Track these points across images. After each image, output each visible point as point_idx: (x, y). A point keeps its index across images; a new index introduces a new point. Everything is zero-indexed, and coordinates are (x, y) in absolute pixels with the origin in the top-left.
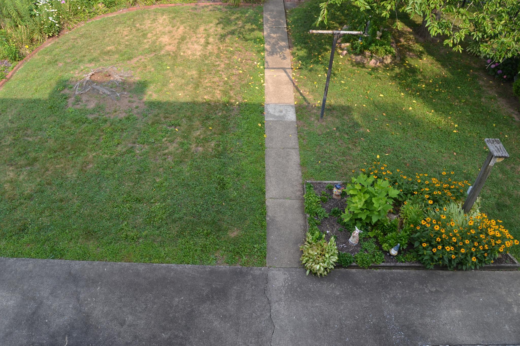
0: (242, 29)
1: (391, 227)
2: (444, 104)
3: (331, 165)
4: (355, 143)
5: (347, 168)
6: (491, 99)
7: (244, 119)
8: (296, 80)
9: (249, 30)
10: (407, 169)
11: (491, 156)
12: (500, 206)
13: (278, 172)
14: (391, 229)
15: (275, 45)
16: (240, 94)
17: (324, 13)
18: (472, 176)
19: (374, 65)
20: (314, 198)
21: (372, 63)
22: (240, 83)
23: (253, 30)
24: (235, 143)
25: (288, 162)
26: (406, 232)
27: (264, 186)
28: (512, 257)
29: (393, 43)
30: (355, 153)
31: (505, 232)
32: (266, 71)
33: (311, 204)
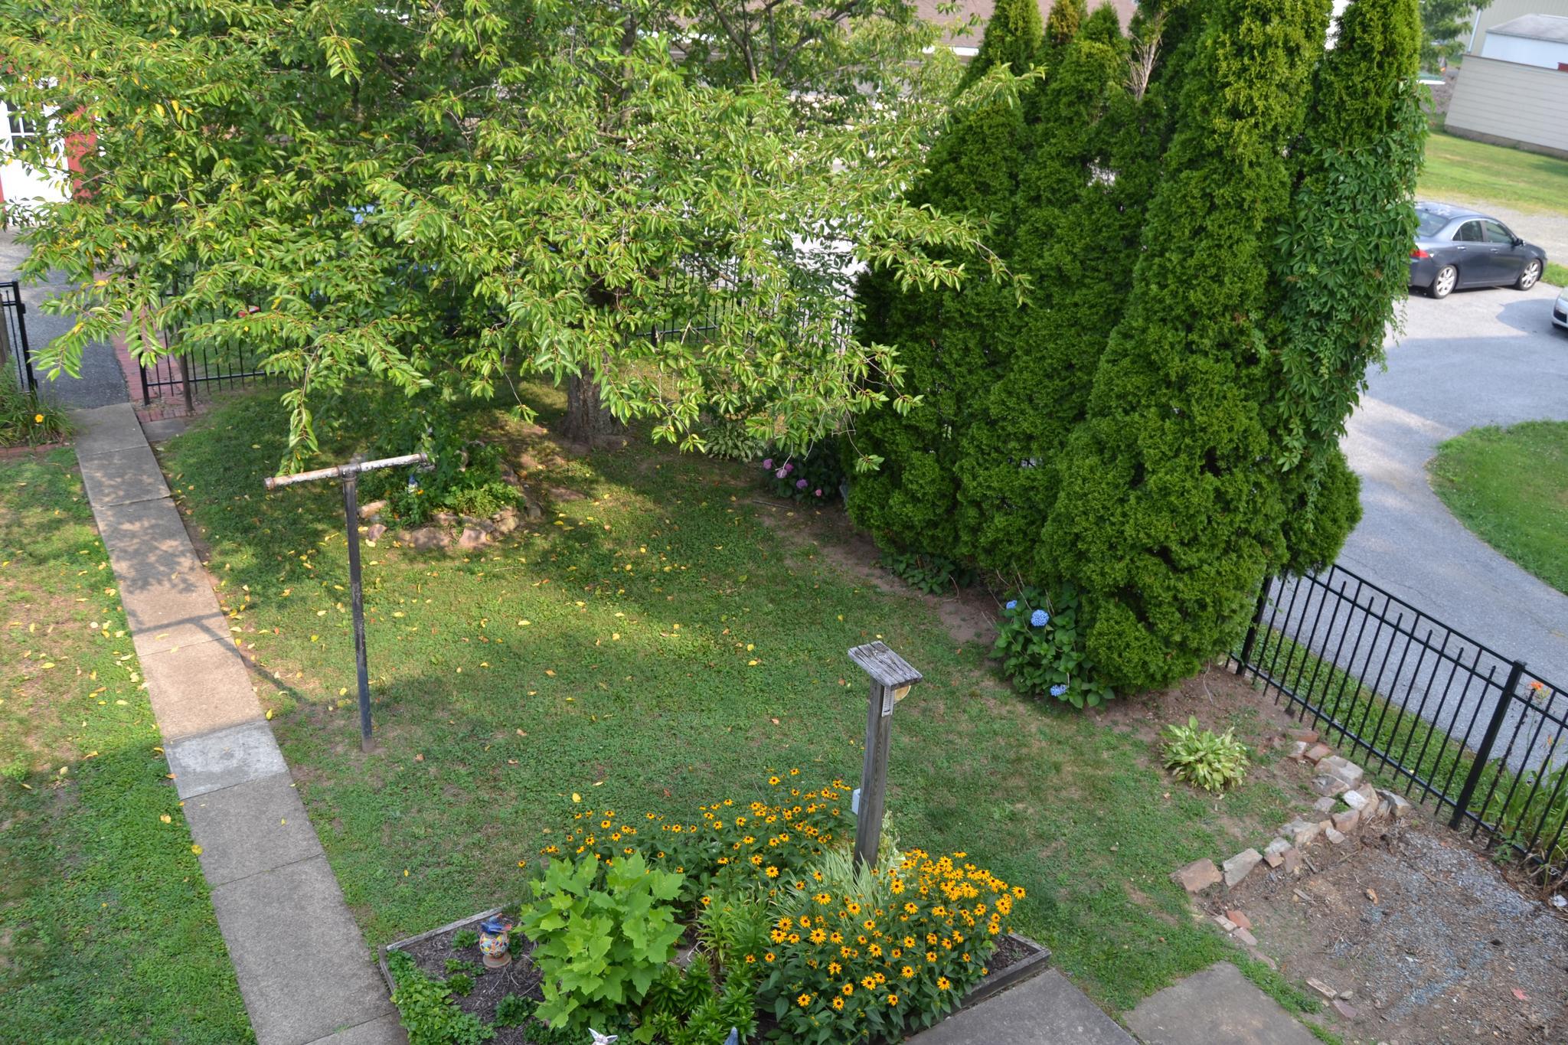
0: (15, 529)
1: (692, 988)
2: (698, 602)
3: (447, 869)
4: (495, 779)
5: (496, 862)
6: (808, 555)
7: (102, 816)
8: (250, 647)
9: (42, 527)
10: (668, 806)
11: (877, 690)
12: (939, 820)
13: (278, 952)
14: (696, 994)
15: (145, 554)
16: (65, 737)
17: (300, 421)
18: (840, 767)
19: (473, 544)
20: (427, 992)
21: (466, 541)
22: (56, 703)
23: (58, 523)
24: (93, 908)
25: (302, 908)
26: (739, 985)
27: (244, 1018)
28: (1022, 940)
29: (506, 473)
30: (504, 812)
31: (984, 877)
32: (137, 640)
33: (424, 1014)
